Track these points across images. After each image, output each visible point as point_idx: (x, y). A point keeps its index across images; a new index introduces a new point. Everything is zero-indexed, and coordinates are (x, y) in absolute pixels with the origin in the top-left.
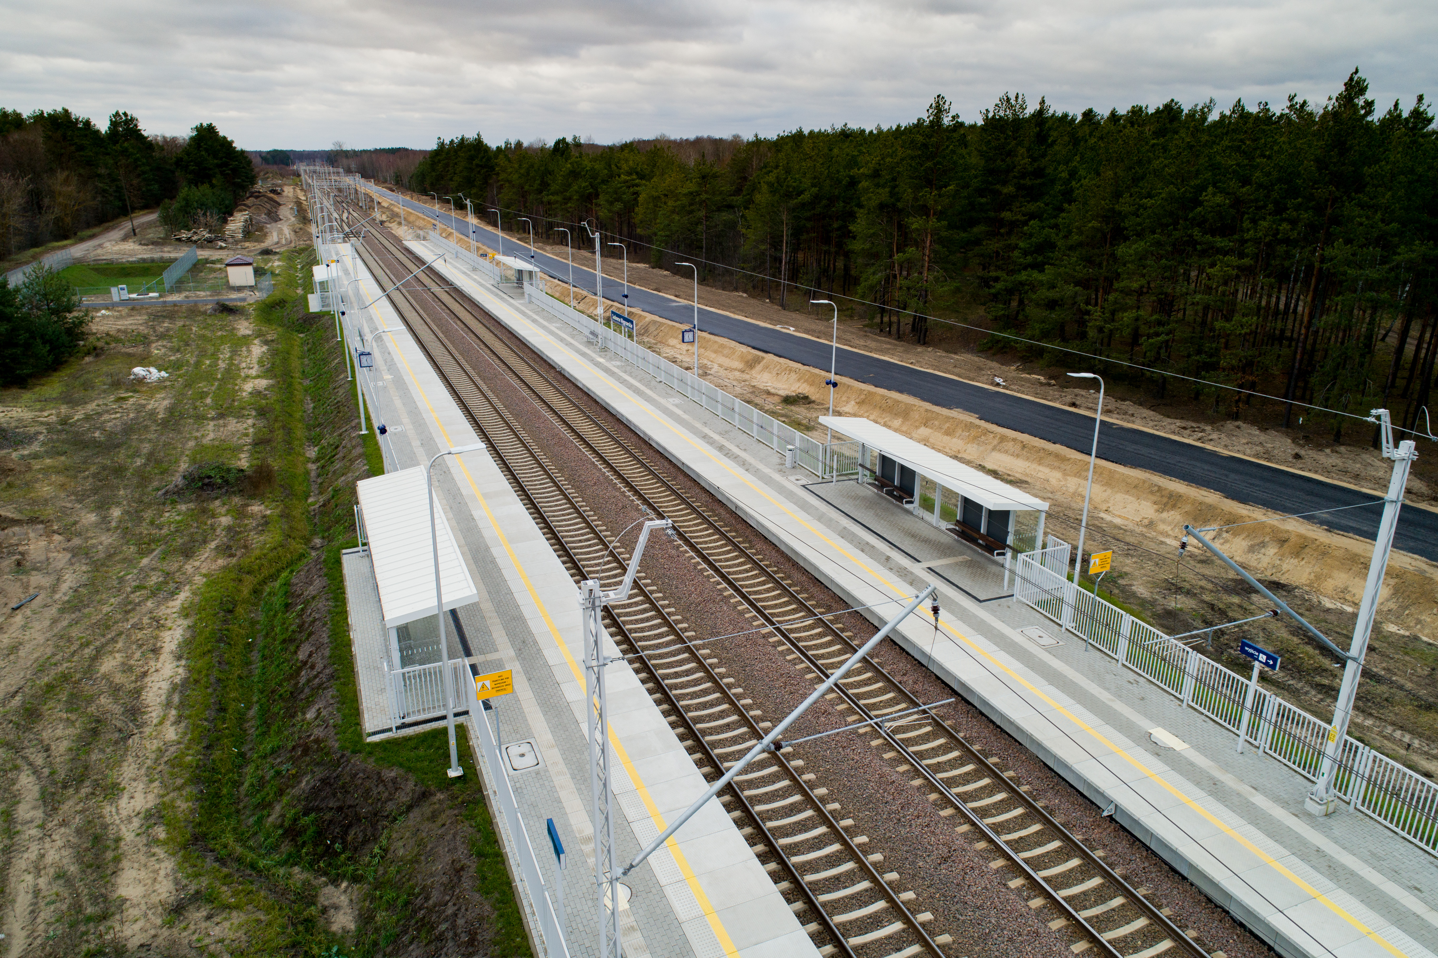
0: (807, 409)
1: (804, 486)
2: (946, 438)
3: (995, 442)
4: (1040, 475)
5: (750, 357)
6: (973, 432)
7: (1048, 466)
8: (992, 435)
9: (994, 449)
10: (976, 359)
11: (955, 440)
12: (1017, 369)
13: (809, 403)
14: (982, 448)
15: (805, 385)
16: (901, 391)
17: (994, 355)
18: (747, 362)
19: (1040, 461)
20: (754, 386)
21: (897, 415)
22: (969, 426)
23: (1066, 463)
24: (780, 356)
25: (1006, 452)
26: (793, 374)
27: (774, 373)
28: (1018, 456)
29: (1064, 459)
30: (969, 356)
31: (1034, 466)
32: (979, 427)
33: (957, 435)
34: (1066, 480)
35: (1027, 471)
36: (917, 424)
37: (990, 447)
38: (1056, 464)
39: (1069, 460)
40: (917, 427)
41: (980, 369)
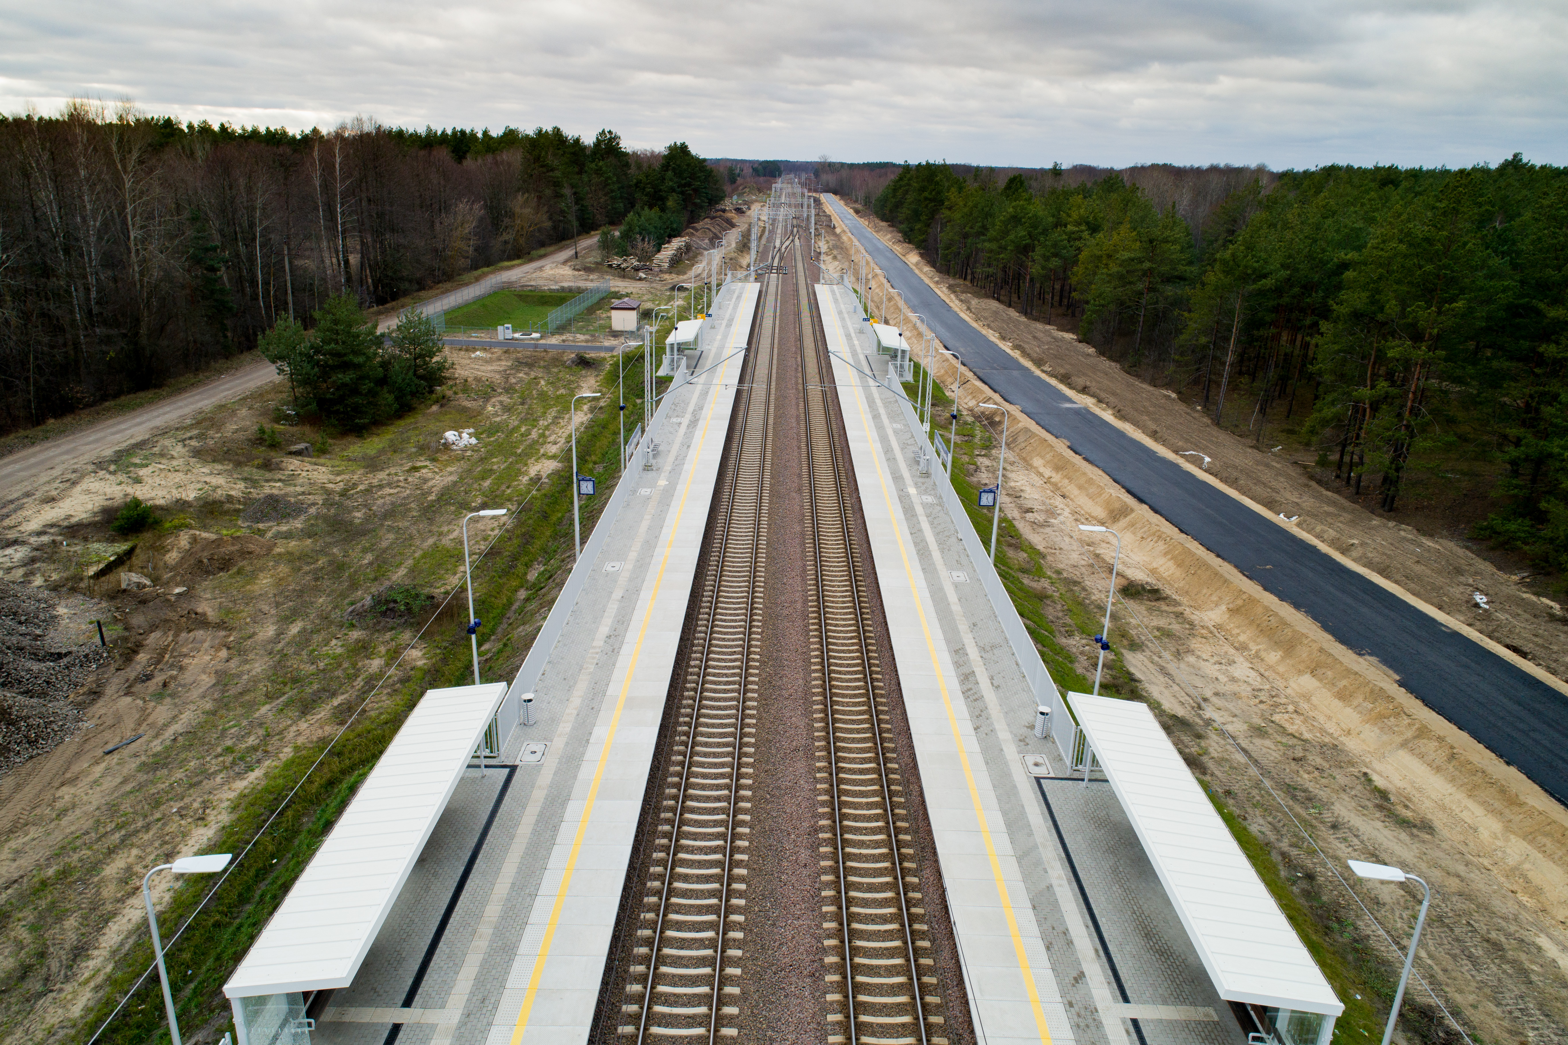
0: (1150, 610)
1: (1038, 780)
2: (1337, 704)
3: (1409, 734)
4: (1465, 816)
5: (1117, 505)
6: (1381, 707)
7: (1483, 803)
8: (1407, 721)
9: (1404, 745)
10: (1461, 552)
11: (1349, 710)
12: (1521, 582)
13: (1158, 599)
14: (1385, 738)
16: (1297, 606)
17: (1492, 549)
18: (1111, 511)
19: (1472, 791)
20: (1097, 556)
21: (1278, 645)
22: (1376, 695)
23: (1516, 809)
24: (1156, 511)
25: (1422, 756)
27: (1139, 535)
28: (1438, 769)
29: (1513, 801)
30: (1451, 545)
31: (1460, 796)
32: (1390, 699)
33: (1355, 703)
34: (1507, 840)
35: (1447, 801)
36: (1301, 667)
37: (1399, 740)
38: (1497, 804)
39: (1521, 805)
40: (1300, 672)
41: (1459, 571)
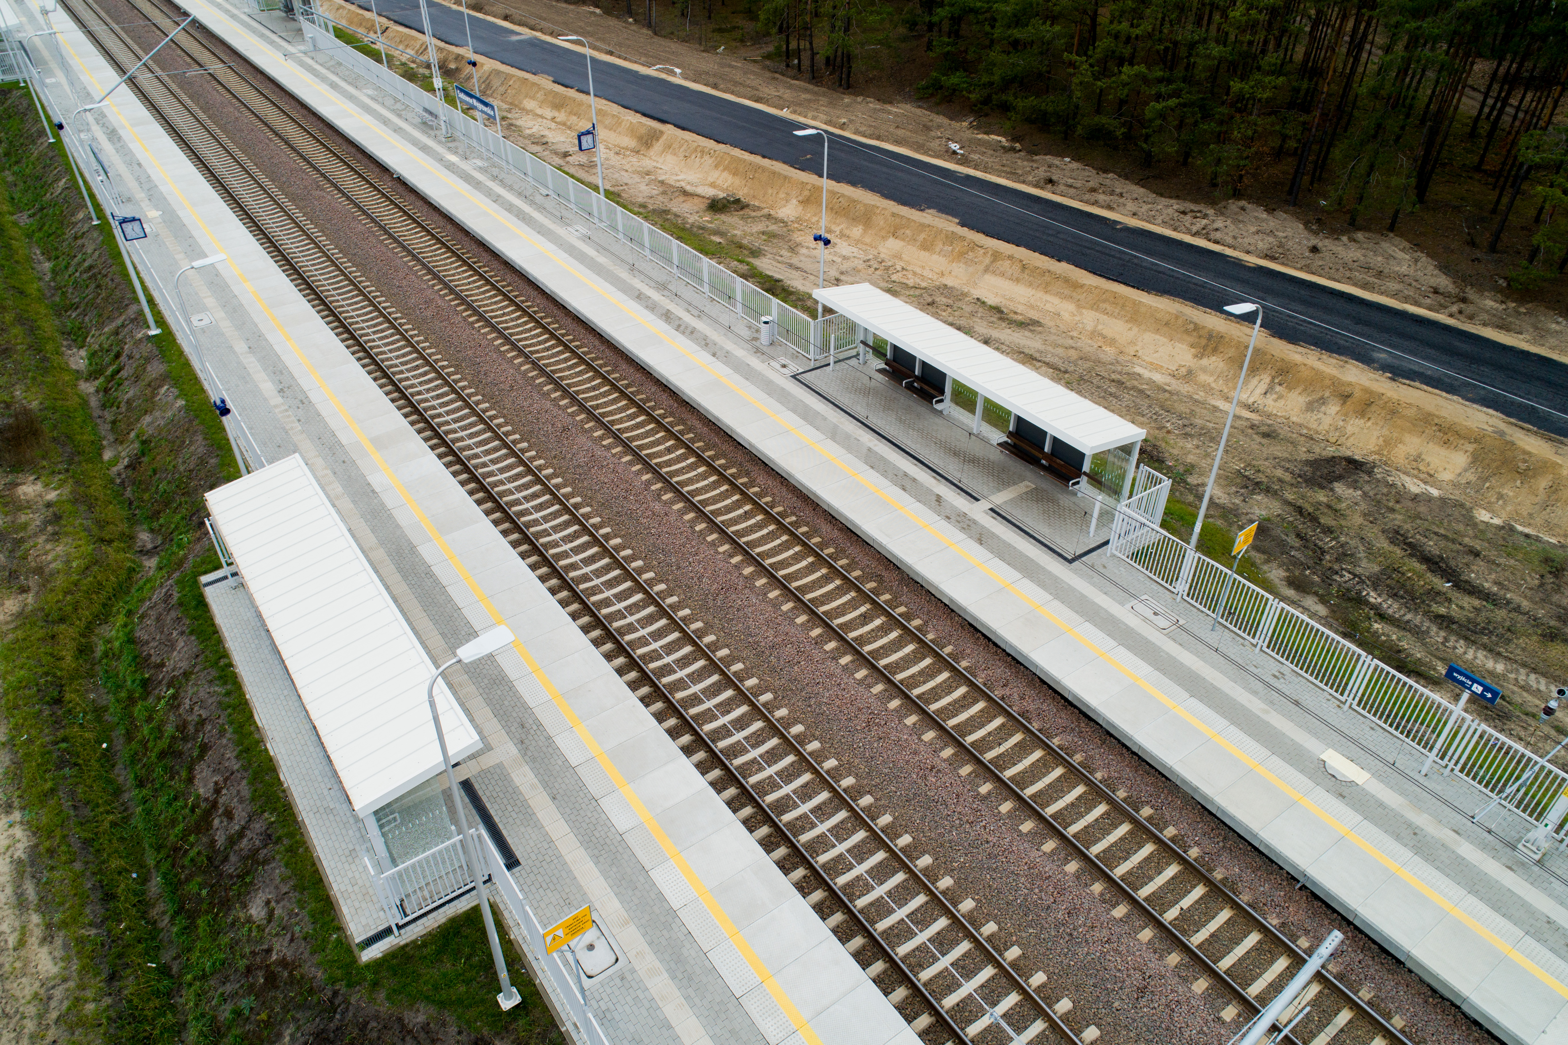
0: (742, 218)
1: (794, 377)
2: (924, 254)
3: (987, 261)
4: (1048, 307)
5: (643, 131)
6: (958, 247)
7: (1057, 294)
8: (982, 251)
9: (986, 270)
10: (918, 111)
11: (935, 257)
12: (971, 126)
13: (742, 208)
14: (971, 269)
15: (725, 174)
16: (853, 184)
17: (938, 104)
18: (640, 139)
19: (1046, 288)
20: (662, 182)
21: (855, 220)
22: (951, 238)
23: (1079, 290)
24: (683, 129)
25: (1003, 275)
26: (706, 157)
27: (681, 155)
28: (1018, 280)
29: (1076, 286)
30: (908, 107)
31: (1040, 294)
32: (963, 238)
33: (938, 250)
34: (1081, 314)
35: (1032, 301)
36: (883, 233)
37: (981, 267)
38: (1067, 292)
39: (1082, 286)
40: (884, 238)
41: (927, 128)
